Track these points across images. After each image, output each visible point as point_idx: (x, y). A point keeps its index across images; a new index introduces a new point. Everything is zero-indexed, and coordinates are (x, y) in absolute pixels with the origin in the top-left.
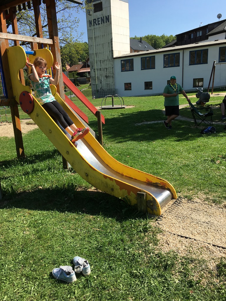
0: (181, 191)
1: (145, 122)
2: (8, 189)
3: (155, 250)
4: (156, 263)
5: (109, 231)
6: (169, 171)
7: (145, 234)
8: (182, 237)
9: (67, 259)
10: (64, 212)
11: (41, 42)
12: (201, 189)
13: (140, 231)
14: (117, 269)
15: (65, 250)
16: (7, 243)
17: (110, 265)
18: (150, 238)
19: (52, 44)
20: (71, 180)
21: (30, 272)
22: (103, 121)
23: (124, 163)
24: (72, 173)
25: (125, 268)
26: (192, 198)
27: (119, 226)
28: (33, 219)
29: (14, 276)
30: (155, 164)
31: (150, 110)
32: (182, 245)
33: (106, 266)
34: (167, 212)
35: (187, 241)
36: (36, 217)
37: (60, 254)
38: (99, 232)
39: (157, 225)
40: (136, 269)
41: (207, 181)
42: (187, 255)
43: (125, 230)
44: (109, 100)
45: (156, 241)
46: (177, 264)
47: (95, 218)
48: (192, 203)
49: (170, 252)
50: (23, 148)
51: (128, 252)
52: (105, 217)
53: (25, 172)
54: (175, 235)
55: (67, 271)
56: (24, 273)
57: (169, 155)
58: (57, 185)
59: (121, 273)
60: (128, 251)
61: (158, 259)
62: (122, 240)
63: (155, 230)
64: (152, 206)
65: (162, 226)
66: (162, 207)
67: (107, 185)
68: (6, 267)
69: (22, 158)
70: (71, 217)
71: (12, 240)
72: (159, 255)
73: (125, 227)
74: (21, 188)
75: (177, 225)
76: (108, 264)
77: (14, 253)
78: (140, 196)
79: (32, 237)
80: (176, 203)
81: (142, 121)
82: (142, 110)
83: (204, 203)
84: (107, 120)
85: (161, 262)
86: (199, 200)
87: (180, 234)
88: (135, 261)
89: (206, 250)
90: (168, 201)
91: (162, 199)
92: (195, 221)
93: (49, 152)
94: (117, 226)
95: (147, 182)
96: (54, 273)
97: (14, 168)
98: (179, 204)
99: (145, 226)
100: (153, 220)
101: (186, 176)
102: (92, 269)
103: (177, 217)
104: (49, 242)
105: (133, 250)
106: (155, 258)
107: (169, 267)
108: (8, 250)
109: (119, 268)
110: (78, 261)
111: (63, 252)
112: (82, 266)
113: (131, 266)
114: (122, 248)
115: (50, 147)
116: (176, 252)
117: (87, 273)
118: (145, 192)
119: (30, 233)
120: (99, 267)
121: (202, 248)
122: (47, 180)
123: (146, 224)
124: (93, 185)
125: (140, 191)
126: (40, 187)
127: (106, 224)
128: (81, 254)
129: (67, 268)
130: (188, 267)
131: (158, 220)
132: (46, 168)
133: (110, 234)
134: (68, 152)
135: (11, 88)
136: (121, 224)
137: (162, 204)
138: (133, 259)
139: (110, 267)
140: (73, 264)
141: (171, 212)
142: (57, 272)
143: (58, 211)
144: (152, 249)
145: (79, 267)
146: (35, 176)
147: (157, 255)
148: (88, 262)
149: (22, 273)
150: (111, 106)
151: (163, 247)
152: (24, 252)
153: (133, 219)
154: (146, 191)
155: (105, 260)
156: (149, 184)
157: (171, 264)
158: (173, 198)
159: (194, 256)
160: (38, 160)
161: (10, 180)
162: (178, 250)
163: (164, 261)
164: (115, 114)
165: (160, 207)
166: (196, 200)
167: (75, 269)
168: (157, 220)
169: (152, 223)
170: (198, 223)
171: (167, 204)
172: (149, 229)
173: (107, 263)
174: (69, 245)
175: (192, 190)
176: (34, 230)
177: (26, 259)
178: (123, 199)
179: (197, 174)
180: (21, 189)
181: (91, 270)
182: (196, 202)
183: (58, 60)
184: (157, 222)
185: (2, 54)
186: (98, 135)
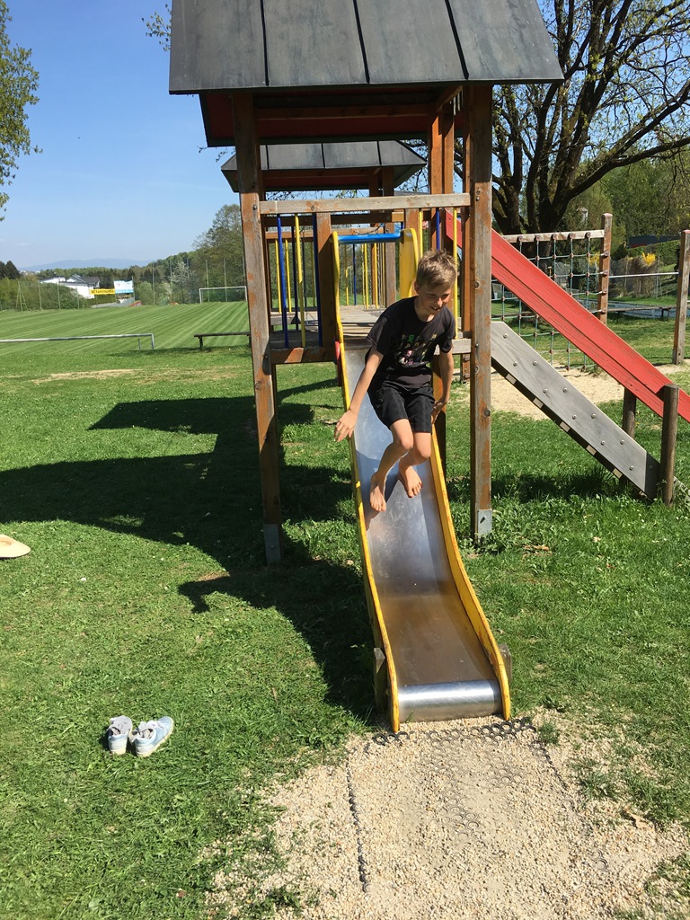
7: (309, 749)
13: (309, 740)
19: (469, 204)
26: (555, 741)
32: (317, 814)
35: (338, 814)
39: (361, 748)
45: (296, 774)
47: (307, 670)
49: (275, 808)
54: (348, 787)
64: (388, 698)
65: (362, 757)
79: (189, 652)
80: (494, 729)
83: (556, 771)
86: (566, 756)
89: (329, 854)
92: (447, 794)
98: (502, 736)
99: (336, 735)
100: (368, 735)
106: (240, 799)
116: (282, 815)
118: (385, 653)
123: (342, 733)
125: (383, 645)
127: (301, 692)
143: (295, 626)
147: (251, 797)
156: (482, 647)
158: (497, 712)
165: (395, 710)
168: (374, 739)
169: (356, 739)
170: (446, 802)
172: (328, 745)
182: (548, 757)
183: (482, 246)
184: (368, 744)
185: (320, 248)
186: (659, 460)
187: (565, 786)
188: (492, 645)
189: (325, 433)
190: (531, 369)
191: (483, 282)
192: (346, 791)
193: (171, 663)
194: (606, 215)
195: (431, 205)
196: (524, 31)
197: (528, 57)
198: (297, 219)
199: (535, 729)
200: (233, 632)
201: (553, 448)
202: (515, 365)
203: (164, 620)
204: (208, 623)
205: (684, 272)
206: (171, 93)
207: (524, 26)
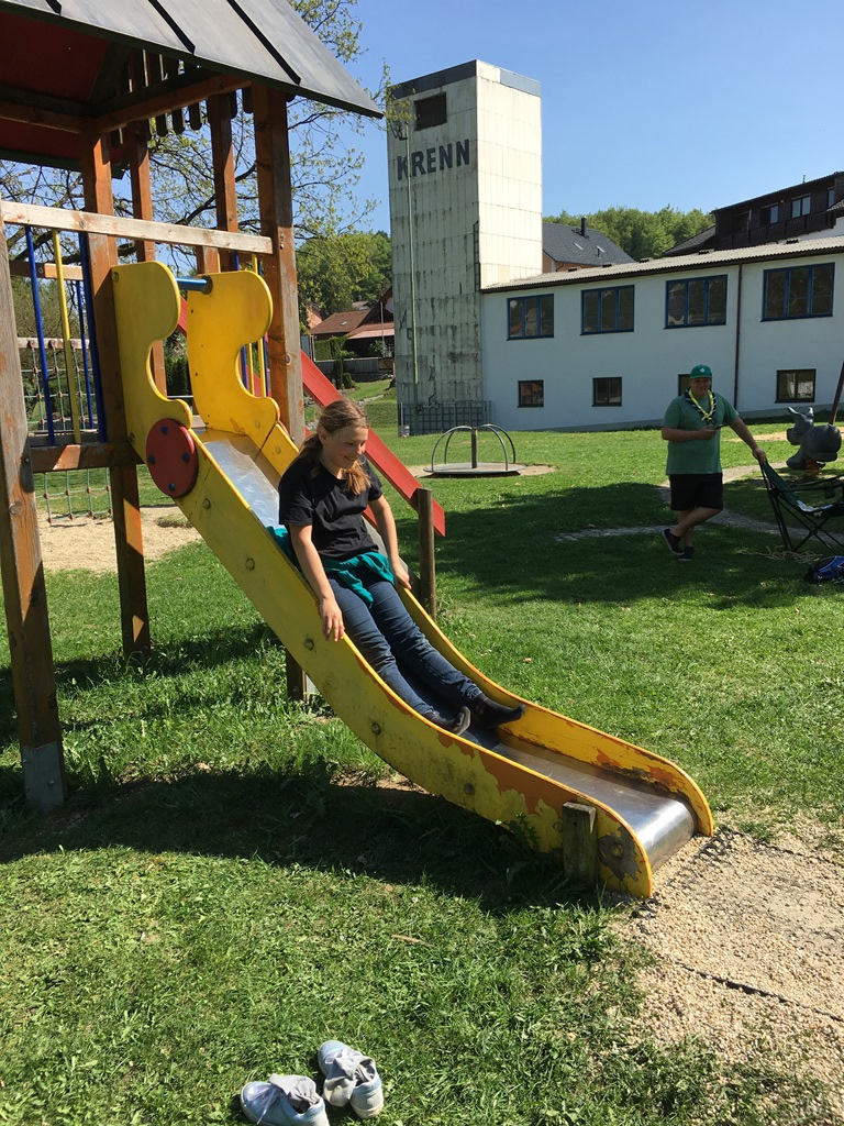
0: (728, 807)
1: (591, 528)
2: (87, 766)
3: (630, 1035)
4: (631, 1084)
5: (452, 948)
6: (685, 723)
7: (589, 967)
8: (731, 985)
9: (298, 1050)
10: (288, 866)
11: (231, 247)
12: (805, 802)
13: (573, 956)
14: (483, 1098)
15: (291, 1012)
16: (78, 975)
17: (455, 1081)
18: (610, 984)
19: (271, 252)
20: (318, 743)
21: (159, 1092)
22: (437, 523)
23: (515, 684)
24: (318, 716)
25: (512, 1097)
26: (770, 835)
27: (491, 930)
28: (175, 887)
29: (101, 1102)
30: (628, 692)
31: (612, 486)
32: (732, 1019)
33: (441, 1083)
34: (673, 884)
35: (750, 1006)
36: (184, 881)
37: (271, 1029)
38: (418, 948)
39: (638, 933)
40: (554, 1104)
41: (831, 769)
42: (750, 1060)
43: (515, 946)
44: (461, 440)
45: (631, 996)
46: (711, 1091)
47: (401, 896)
48: (774, 856)
49: (685, 1043)
50: (144, 617)
51: (526, 1037)
52: (440, 894)
53: (148, 707)
54: (704, 976)
55: (296, 1098)
56: (137, 1093)
57: (682, 660)
58: (264, 762)
59: (496, 1115)
60: (526, 1033)
61: (640, 1067)
62: (504, 988)
63: (631, 955)
64: (619, 858)
65: (655, 940)
66: (658, 864)
67: (449, 771)
68: (74, 1065)
69: (140, 654)
70: (315, 885)
71: (95, 964)
72: (642, 1055)
73: (514, 936)
74: (134, 764)
75: (713, 938)
76: (449, 1078)
77: (104, 1014)
78: (574, 818)
79: (171, 957)
80: (710, 850)
81: (582, 527)
82: (582, 484)
83: (818, 858)
84: (452, 519)
85: (651, 1082)
86: (799, 843)
87: (724, 976)
88: (550, 1073)
89: (824, 1043)
90: (679, 841)
91: (658, 835)
92: (783, 927)
93: (236, 631)
94: (484, 931)
95: (599, 764)
96: (246, 1101)
97: (112, 691)
98: (722, 854)
99: (592, 935)
100: (623, 916)
101: (747, 744)
102: (387, 1094)
103: (715, 907)
104: (231, 978)
105: (544, 1029)
106: (627, 1063)
107: (681, 1104)
108: (79, 1001)
109: (491, 1096)
110: (339, 1060)
111: (281, 1022)
112: (351, 1079)
113: (536, 1091)
114: (504, 1019)
115: (241, 613)
116: (707, 1043)
117: (371, 1106)
118: (591, 804)
119: (161, 940)
120: (417, 1089)
121: (809, 1035)
122: (227, 740)
123: (596, 930)
124: (395, 768)
125: (574, 798)
126: (203, 766)
127: (445, 920)
128: (349, 1031)
129: (296, 1084)
130: (754, 1105)
131: (641, 917)
132: (226, 695)
133: (456, 962)
134: (310, 641)
135: (120, 405)
136: (501, 925)
137: (655, 854)
138: (545, 1062)
139: (458, 1090)
140: (320, 1070)
141: (691, 885)
142: (260, 1098)
143: (266, 862)
144: (615, 1029)
145: (340, 1083)
146: (184, 724)
147: (634, 1052)
148: (373, 1065)
149: (128, 1093)
150: (466, 467)
151: (657, 1023)
152: (139, 1012)
153: (544, 907)
154: (595, 801)
155: (438, 1063)
156: (608, 772)
157: (688, 1090)
158: (698, 831)
159: (777, 1066)
160: (196, 662)
161: (96, 736)
162: (716, 1039)
163: (663, 1077)
164: (483, 497)
165: (648, 865)
166: (788, 841)
167: (325, 1090)
168: (635, 915)
169: (618, 927)
170: (794, 935)
171: (674, 853)
172: (605, 950)
173: (445, 1074)
174: (304, 993)
175: (771, 802)
176: (176, 930)
177: (147, 1040)
178: (508, 828)
179: (790, 742)
180: (133, 770)
181: (386, 1099)
182: (787, 851)
183: (290, 308)
184: (638, 925)
185: (96, 288)
186: (418, 575)
191: (294, 357)
192: (708, 981)
197: (336, 77)
199: (739, 833)
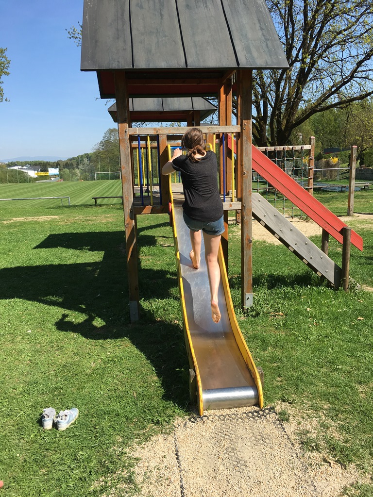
0: (293, 402)
5: (139, 402)
7: (153, 426)
19: (240, 131)
26: (287, 420)
35: (169, 462)
38: (132, 398)
39: (182, 425)
47: (152, 382)
48: (276, 428)
54: (175, 447)
63: (167, 429)
65: (183, 429)
80: (255, 413)
83: (288, 436)
98: (259, 417)
100: (187, 417)
117: (59, 427)
118: (195, 372)
123: (172, 416)
125: (194, 368)
126: (177, 322)
127: (149, 394)
158: (256, 404)
165: (201, 403)
166: (291, 427)
168: (190, 419)
169: (180, 419)
172: (164, 423)
182: (283, 428)
183: (247, 153)
184: (186, 422)
185: (161, 153)
186: (341, 267)
187: (293, 445)
188: (253, 367)
189: (163, 251)
190: (273, 218)
191: (248, 172)
192: (174, 449)
193: (78, 378)
194: (311, 137)
195: (220, 132)
196: (268, 42)
197: (270, 56)
198: (149, 138)
199: (276, 413)
200: (112, 360)
201: (285, 260)
202: (265, 216)
203: (74, 354)
204: (98, 355)
205: (353, 167)
206: (82, 70)
207: (268, 40)
